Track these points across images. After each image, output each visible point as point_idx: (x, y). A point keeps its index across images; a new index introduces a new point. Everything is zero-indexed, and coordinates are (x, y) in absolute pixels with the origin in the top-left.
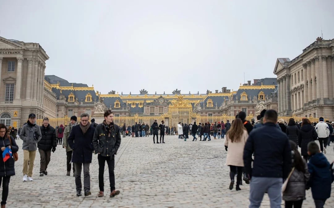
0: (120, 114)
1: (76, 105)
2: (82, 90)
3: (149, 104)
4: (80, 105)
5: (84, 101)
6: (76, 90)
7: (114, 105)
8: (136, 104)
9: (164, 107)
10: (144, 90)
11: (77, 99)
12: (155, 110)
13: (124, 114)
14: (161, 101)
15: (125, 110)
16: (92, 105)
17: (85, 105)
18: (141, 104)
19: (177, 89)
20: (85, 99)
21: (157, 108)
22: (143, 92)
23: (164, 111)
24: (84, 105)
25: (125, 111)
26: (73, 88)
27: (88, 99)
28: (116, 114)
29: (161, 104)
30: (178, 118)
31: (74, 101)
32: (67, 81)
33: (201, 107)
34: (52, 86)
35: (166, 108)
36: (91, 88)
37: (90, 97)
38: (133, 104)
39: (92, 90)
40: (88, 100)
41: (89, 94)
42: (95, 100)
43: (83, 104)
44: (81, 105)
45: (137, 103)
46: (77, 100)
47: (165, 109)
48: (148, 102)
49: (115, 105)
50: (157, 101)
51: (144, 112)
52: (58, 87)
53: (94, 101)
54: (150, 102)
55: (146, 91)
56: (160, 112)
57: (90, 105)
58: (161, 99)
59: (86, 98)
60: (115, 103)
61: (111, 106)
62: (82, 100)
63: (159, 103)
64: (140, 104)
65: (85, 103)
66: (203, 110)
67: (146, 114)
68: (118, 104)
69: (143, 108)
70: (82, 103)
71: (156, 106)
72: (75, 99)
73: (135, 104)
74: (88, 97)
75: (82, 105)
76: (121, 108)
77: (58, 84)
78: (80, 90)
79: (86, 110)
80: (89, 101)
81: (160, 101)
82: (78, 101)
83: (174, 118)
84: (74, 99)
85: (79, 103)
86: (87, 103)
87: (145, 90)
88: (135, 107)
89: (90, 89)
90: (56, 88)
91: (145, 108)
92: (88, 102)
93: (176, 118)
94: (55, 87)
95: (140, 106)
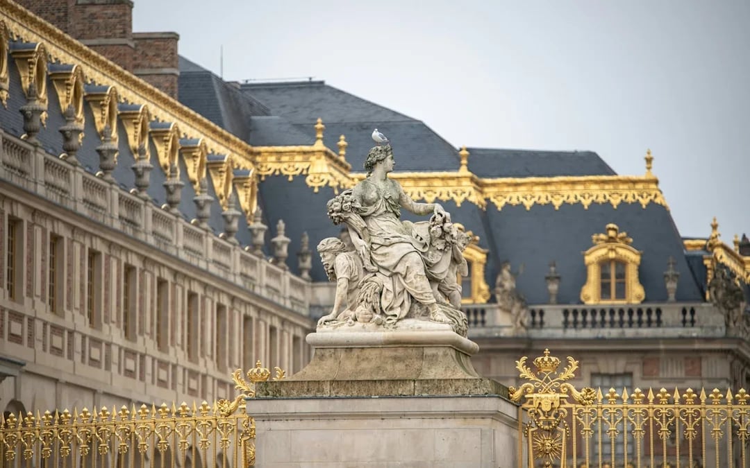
1: (507, 333)
2: (557, 203)
4: (535, 333)
5: (570, 295)
6: (500, 204)
11: (507, 281)
16: (645, 332)
17: (586, 333)
20: (583, 279)
24: (571, 333)
26: (468, 186)
27: (604, 276)
31: (481, 300)
32: (421, 125)
34: (271, 165)
36: (635, 182)
37: (621, 264)
39: (644, 202)
40: (605, 291)
41: (611, 240)
42: (671, 286)
43: (566, 324)
44: (545, 333)
46: (509, 284)
52: (320, 172)
53: (664, 299)
57: (630, 332)
59: (593, 274)
62: (553, 287)
65: (578, 316)
70: (554, 315)
72: (491, 276)
74: (604, 264)
75: (559, 333)
77: (319, 145)
78: (536, 205)
79: (594, 375)
80: (621, 294)
82: (521, 297)
84: (480, 284)
85: (527, 320)
86: (599, 317)
89: (630, 195)
90: (302, 177)
92: (606, 303)
94: (290, 166)
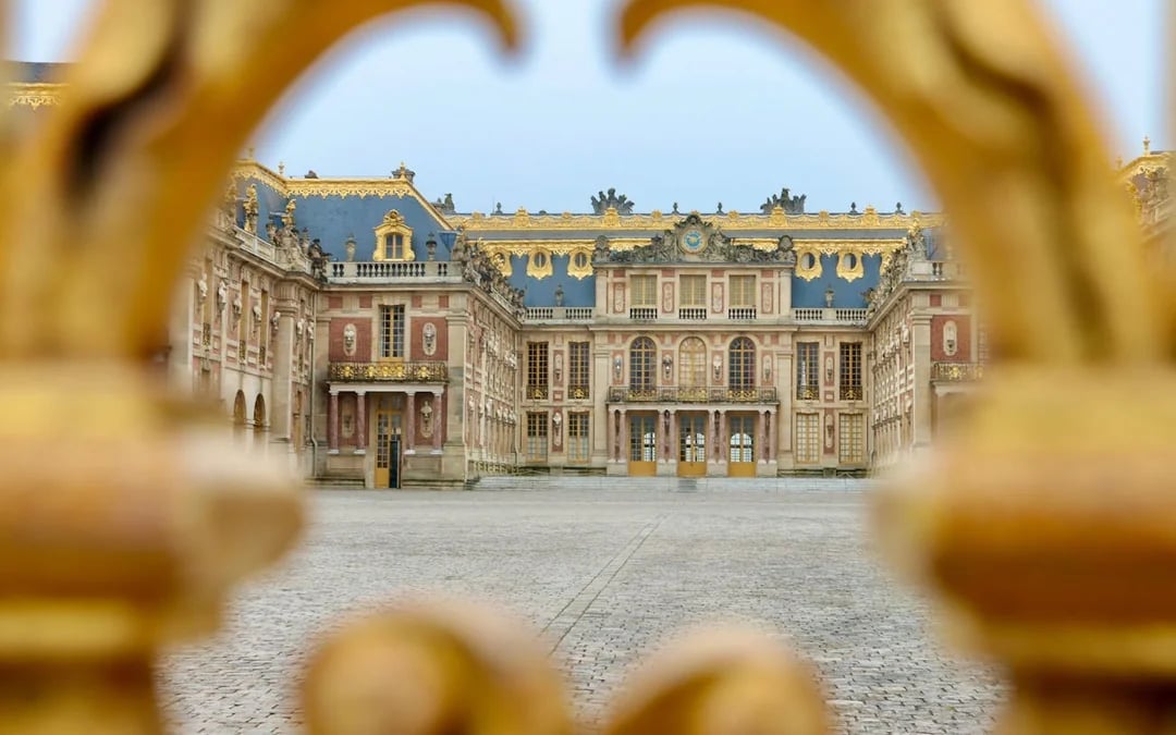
0: (413, 306)
3: (623, 258)
7: (375, 248)
8: (554, 257)
9: (709, 274)
10: (612, 192)
12: (659, 292)
13: (436, 300)
14: (693, 240)
15: (442, 279)
18: (580, 259)
19: (785, 192)
21: (673, 284)
22: (609, 201)
23: (709, 301)
25: (443, 284)
28: (386, 302)
29: (695, 258)
30: (786, 340)
33: (929, 258)
35: (722, 284)
38: (540, 258)
45: (561, 254)
47: (718, 290)
48: (618, 246)
49: (381, 244)
50: (667, 243)
51: (598, 303)
54: (628, 247)
55: (623, 198)
56: (690, 302)
58: (693, 230)
60: (381, 232)
61: (351, 250)
63: (684, 252)
64: (577, 262)
66: (940, 282)
67: (611, 315)
68: (400, 238)
69: (590, 283)
71: (664, 270)
73: (548, 259)
76: (417, 267)
81: (685, 245)
83: (767, 339)
87: (617, 195)
88: (550, 273)
91: (601, 282)
93: (776, 336)
95: (578, 273)
